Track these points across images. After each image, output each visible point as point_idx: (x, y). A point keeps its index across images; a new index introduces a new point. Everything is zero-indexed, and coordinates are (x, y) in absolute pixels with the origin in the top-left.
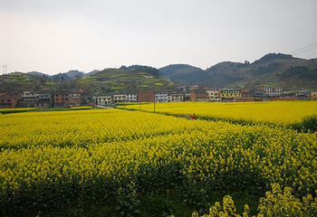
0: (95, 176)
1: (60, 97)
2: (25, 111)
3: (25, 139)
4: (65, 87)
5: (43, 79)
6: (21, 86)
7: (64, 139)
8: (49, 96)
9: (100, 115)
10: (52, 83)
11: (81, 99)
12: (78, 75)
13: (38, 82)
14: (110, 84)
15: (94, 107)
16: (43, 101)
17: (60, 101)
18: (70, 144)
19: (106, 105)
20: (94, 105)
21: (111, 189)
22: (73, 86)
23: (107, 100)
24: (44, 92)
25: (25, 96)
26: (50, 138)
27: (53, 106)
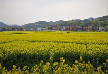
1: (85, 28)
2: (74, 32)
4: (87, 24)
5: (80, 21)
6: (73, 24)
8: (81, 27)
10: (83, 23)
11: (92, 28)
12: (92, 19)
13: (78, 23)
14: (105, 22)
15: (97, 31)
16: (79, 29)
19: (102, 30)
20: (97, 30)
22: (90, 23)
23: (103, 28)
24: (80, 26)
25: (74, 27)
27: (82, 30)
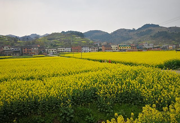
0: (47, 96)
1: (26, 50)
2: (6, 58)
3: (6, 75)
4: (29, 44)
5: (15, 39)
6: (2, 43)
7: (29, 75)
8: (20, 49)
9: (50, 60)
10: (21, 41)
11: (39, 51)
13: (13, 41)
14: (55, 42)
15: (46, 56)
16: (16, 52)
17: (26, 52)
18: (32, 78)
19: (53, 54)
20: (47, 54)
21: (57, 104)
22: (33, 43)
23: (54, 51)
24: (17, 47)
25: (5, 49)
26: (21, 75)
27: (22, 55)
